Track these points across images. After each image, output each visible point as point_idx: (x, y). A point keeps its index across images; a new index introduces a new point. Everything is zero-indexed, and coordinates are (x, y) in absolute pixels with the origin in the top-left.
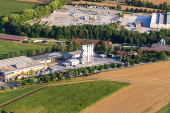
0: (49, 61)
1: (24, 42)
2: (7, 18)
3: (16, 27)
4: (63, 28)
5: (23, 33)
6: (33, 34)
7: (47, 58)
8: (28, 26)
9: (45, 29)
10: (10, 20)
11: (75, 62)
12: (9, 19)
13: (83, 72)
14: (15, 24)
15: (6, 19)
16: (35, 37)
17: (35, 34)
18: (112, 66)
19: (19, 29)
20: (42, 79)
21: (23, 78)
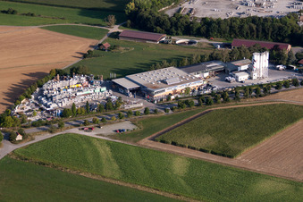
0: (206, 75)
1: (163, 42)
2: (133, 4)
3: (148, 19)
4: (219, 22)
5: (158, 28)
6: (173, 29)
7: (203, 70)
8: (166, 18)
9: (191, 23)
10: (138, 7)
11: (243, 77)
12: (136, 7)
13: (256, 91)
14: (146, 14)
15: (131, 6)
16: (177, 34)
17: (177, 29)
18: (295, 83)
19: (153, 23)
20: (203, 99)
21: (177, 99)
